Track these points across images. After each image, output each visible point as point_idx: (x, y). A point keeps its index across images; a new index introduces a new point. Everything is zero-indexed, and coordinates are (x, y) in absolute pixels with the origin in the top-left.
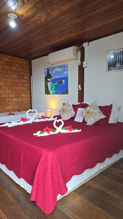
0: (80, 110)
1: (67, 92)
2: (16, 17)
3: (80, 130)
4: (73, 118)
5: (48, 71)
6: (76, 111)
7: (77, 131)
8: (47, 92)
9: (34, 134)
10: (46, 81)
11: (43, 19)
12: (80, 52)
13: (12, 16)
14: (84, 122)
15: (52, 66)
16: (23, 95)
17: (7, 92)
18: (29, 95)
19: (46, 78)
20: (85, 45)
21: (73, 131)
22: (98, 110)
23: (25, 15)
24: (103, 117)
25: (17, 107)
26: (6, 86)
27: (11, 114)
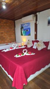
0: (35, 43)
1: (30, 35)
2: (6, 3)
3: (35, 54)
4: (32, 47)
5: (22, 26)
6: (33, 44)
7: (33, 54)
8: (22, 35)
9: (15, 56)
10: (21, 30)
11: (18, 4)
12: (35, 17)
13: (4, 3)
14: (37, 49)
15: (24, 23)
16: (12, 36)
17: (5, 35)
18: (14, 36)
19: (21, 28)
20: (38, 14)
21: (31, 54)
22: (43, 44)
23: (9, 3)
24: (45, 47)
25: (10, 41)
26: (5, 32)
27: (7, 44)
